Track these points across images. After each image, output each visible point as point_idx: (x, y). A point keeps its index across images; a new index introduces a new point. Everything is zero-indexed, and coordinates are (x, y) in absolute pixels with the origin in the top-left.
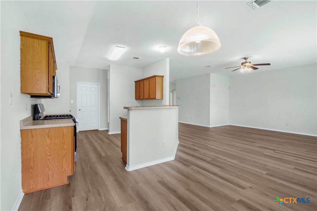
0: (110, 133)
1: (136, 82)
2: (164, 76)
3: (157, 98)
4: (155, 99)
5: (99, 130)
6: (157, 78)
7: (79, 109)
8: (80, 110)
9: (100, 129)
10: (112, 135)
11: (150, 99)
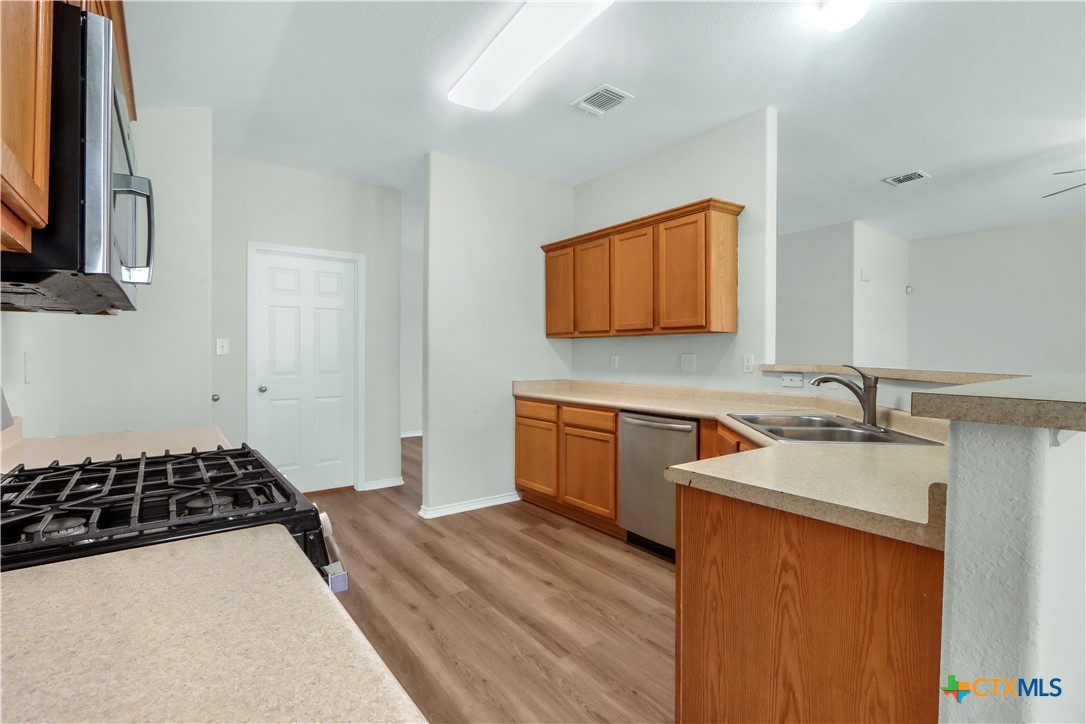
0: (428, 512)
1: (548, 249)
2: (743, 208)
3: (713, 328)
4: (702, 328)
5: (359, 488)
6: (714, 215)
7: (258, 386)
8: (262, 390)
9: (363, 486)
10: (443, 520)
11: (657, 330)
